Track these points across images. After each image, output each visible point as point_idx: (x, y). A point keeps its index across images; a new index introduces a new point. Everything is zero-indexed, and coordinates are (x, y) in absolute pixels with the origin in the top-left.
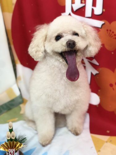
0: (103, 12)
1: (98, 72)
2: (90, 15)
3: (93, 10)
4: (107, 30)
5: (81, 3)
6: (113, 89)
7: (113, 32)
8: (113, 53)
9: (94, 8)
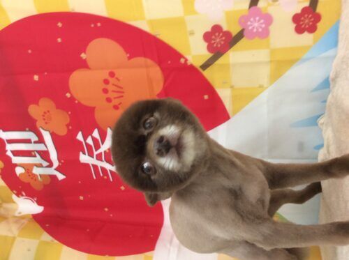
0: (30, 130)
1: (108, 129)
2: (43, 145)
3: (35, 142)
4: (46, 123)
5: (35, 156)
6: (119, 104)
7: (44, 116)
8: (70, 113)
9: (33, 141)
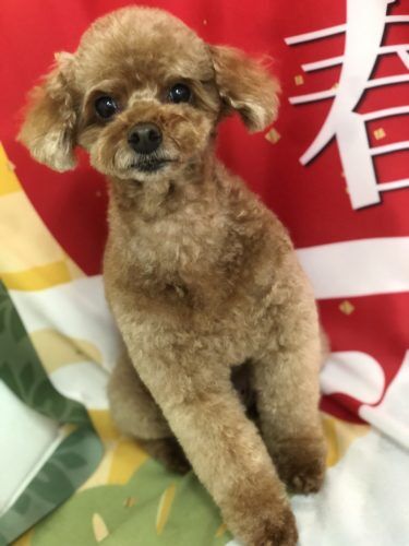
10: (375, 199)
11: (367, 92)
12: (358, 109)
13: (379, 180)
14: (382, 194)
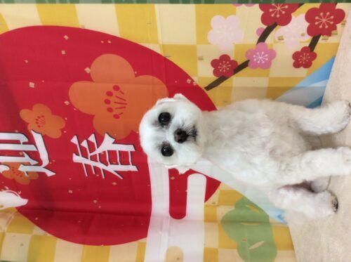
0: (20, 132)
1: (106, 135)
2: (33, 146)
5: (23, 156)
6: (122, 113)
7: (37, 120)
8: (66, 119)
9: (22, 142)
10: (135, 167)
11: (102, 162)
12: (107, 165)
13: (129, 164)
14: (133, 165)
